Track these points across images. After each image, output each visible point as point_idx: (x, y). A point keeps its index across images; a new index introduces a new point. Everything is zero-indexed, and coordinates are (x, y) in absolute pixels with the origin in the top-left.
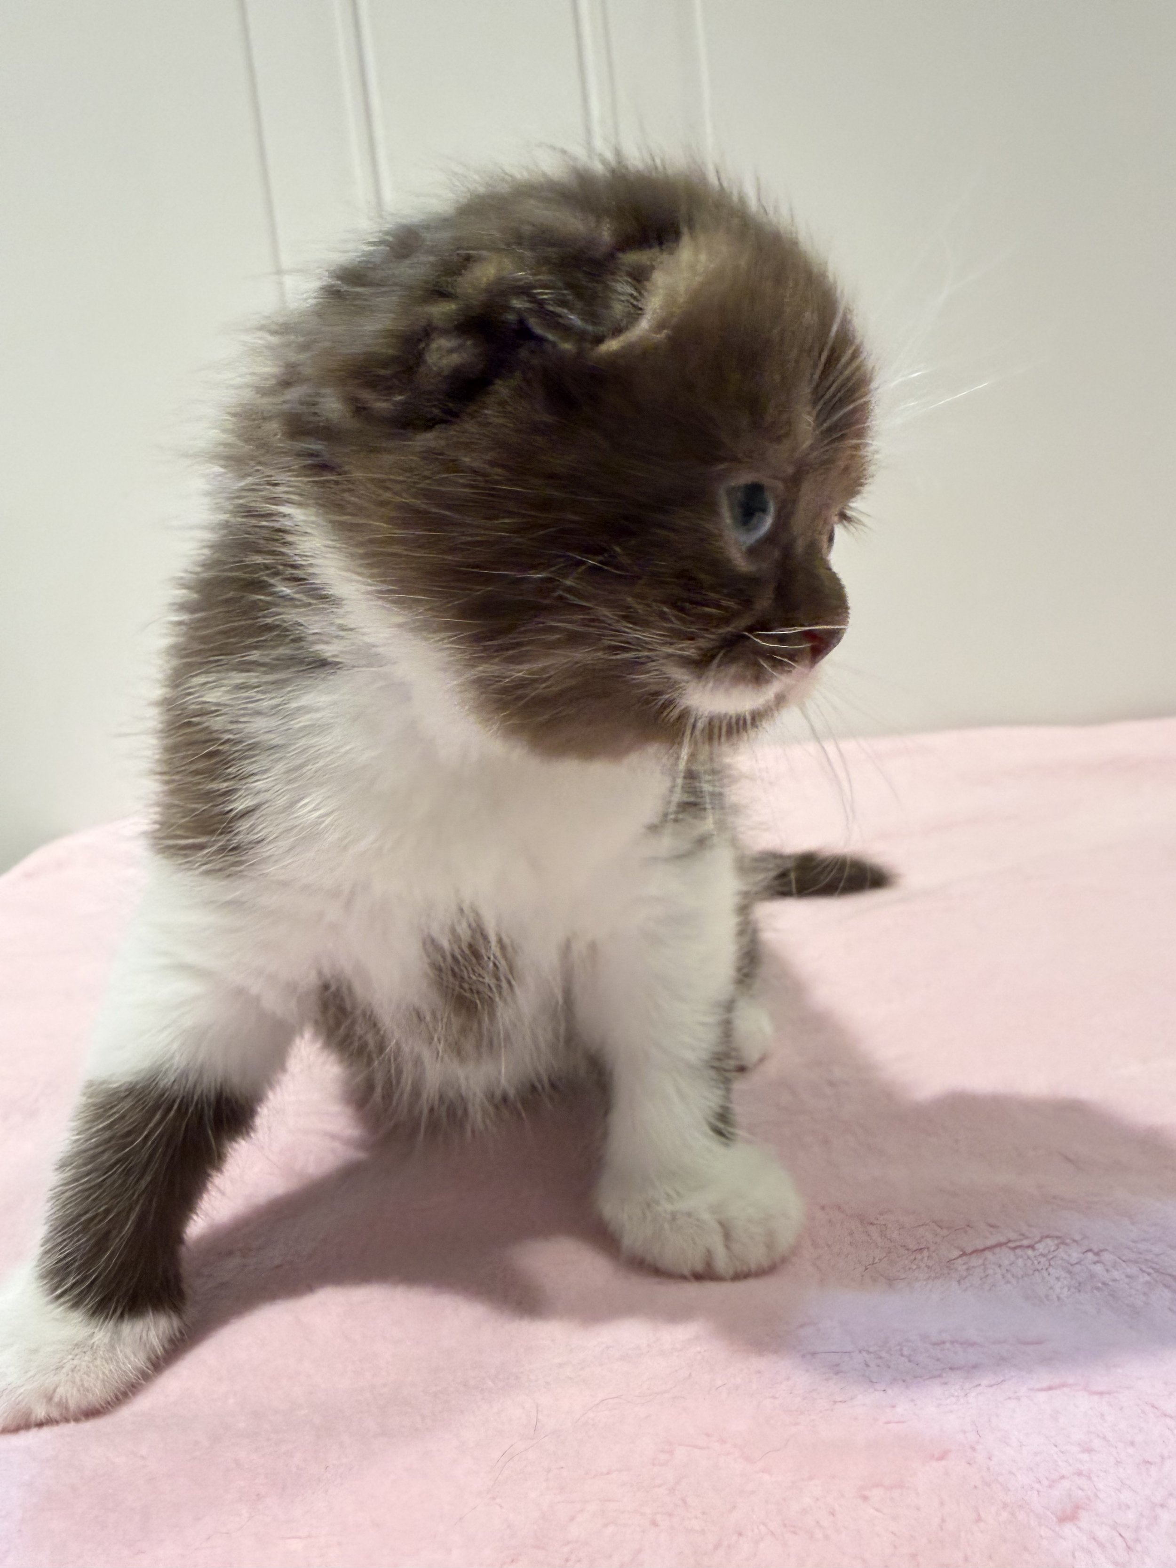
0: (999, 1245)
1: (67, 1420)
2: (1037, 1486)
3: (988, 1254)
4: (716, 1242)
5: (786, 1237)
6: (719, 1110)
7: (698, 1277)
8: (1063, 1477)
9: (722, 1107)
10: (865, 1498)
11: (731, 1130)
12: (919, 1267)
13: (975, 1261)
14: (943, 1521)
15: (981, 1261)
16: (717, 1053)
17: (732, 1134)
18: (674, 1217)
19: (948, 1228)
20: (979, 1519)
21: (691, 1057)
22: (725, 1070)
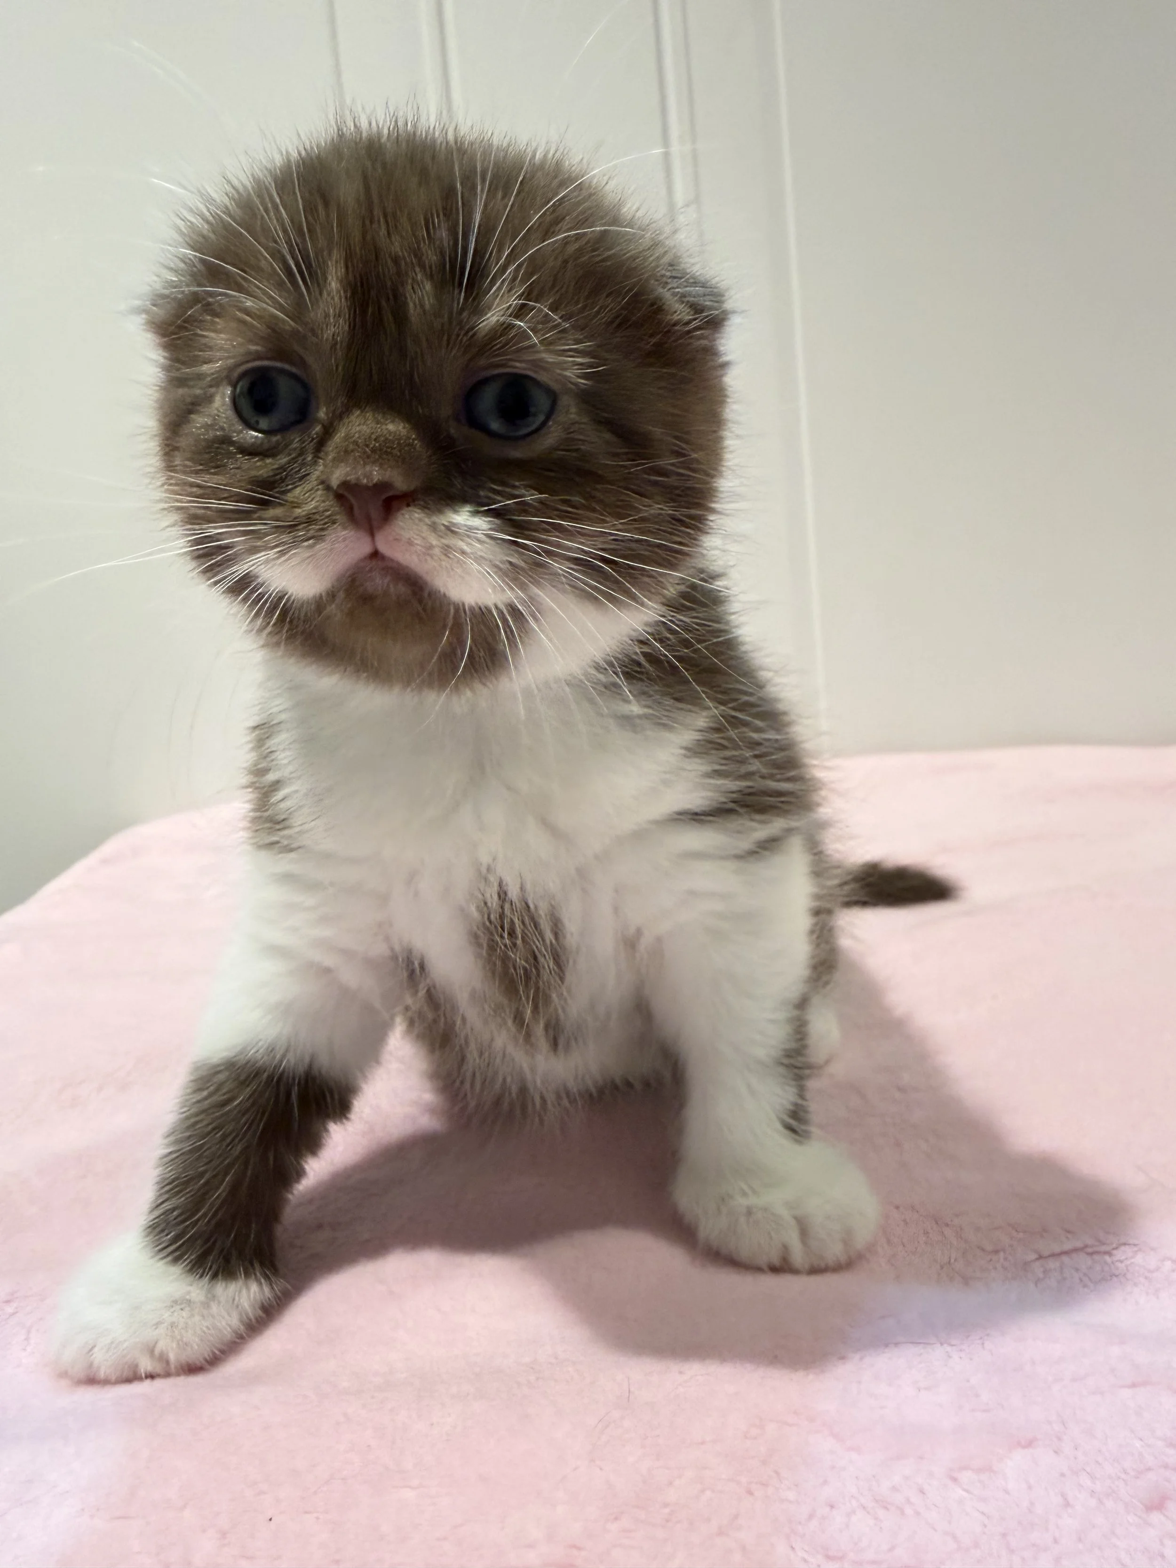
0: (1076, 1250)
1: (167, 1375)
2: (1123, 1476)
3: (1065, 1259)
4: (793, 1239)
5: (863, 1236)
6: (791, 1108)
7: (775, 1270)
8: (1149, 1469)
9: (796, 1105)
10: (955, 1480)
11: (803, 1127)
12: (995, 1268)
13: (1052, 1264)
14: (1032, 1504)
15: (1058, 1264)
16: (785, 1050)
17: (806, 1131)
18: (749, 1212)
19: (1024, 1232)
20: (1067, 1504)
21: (761, 1053)
22: (796, 1067)
